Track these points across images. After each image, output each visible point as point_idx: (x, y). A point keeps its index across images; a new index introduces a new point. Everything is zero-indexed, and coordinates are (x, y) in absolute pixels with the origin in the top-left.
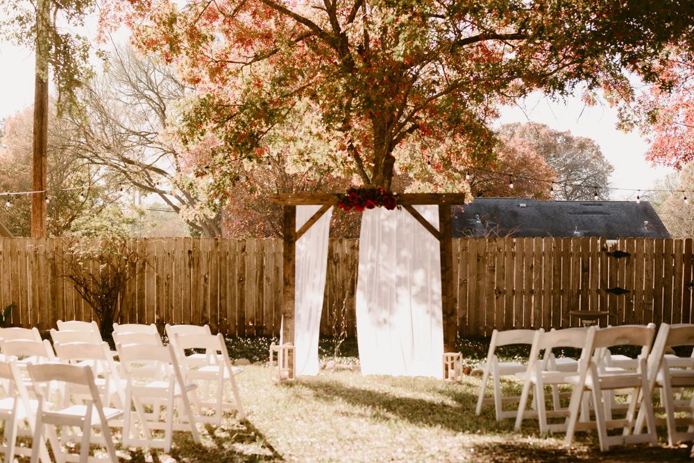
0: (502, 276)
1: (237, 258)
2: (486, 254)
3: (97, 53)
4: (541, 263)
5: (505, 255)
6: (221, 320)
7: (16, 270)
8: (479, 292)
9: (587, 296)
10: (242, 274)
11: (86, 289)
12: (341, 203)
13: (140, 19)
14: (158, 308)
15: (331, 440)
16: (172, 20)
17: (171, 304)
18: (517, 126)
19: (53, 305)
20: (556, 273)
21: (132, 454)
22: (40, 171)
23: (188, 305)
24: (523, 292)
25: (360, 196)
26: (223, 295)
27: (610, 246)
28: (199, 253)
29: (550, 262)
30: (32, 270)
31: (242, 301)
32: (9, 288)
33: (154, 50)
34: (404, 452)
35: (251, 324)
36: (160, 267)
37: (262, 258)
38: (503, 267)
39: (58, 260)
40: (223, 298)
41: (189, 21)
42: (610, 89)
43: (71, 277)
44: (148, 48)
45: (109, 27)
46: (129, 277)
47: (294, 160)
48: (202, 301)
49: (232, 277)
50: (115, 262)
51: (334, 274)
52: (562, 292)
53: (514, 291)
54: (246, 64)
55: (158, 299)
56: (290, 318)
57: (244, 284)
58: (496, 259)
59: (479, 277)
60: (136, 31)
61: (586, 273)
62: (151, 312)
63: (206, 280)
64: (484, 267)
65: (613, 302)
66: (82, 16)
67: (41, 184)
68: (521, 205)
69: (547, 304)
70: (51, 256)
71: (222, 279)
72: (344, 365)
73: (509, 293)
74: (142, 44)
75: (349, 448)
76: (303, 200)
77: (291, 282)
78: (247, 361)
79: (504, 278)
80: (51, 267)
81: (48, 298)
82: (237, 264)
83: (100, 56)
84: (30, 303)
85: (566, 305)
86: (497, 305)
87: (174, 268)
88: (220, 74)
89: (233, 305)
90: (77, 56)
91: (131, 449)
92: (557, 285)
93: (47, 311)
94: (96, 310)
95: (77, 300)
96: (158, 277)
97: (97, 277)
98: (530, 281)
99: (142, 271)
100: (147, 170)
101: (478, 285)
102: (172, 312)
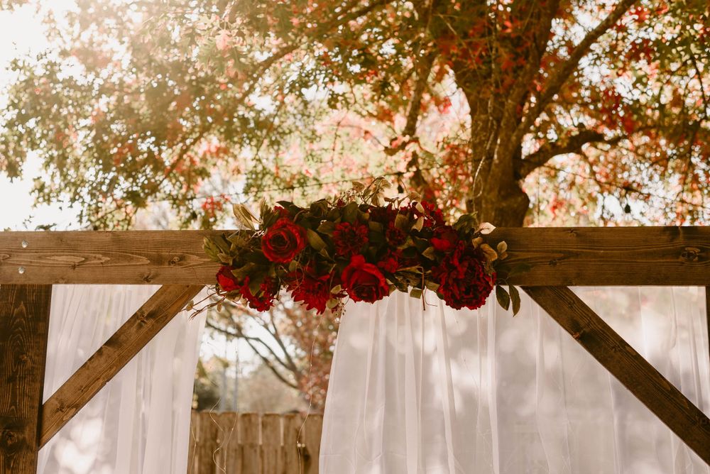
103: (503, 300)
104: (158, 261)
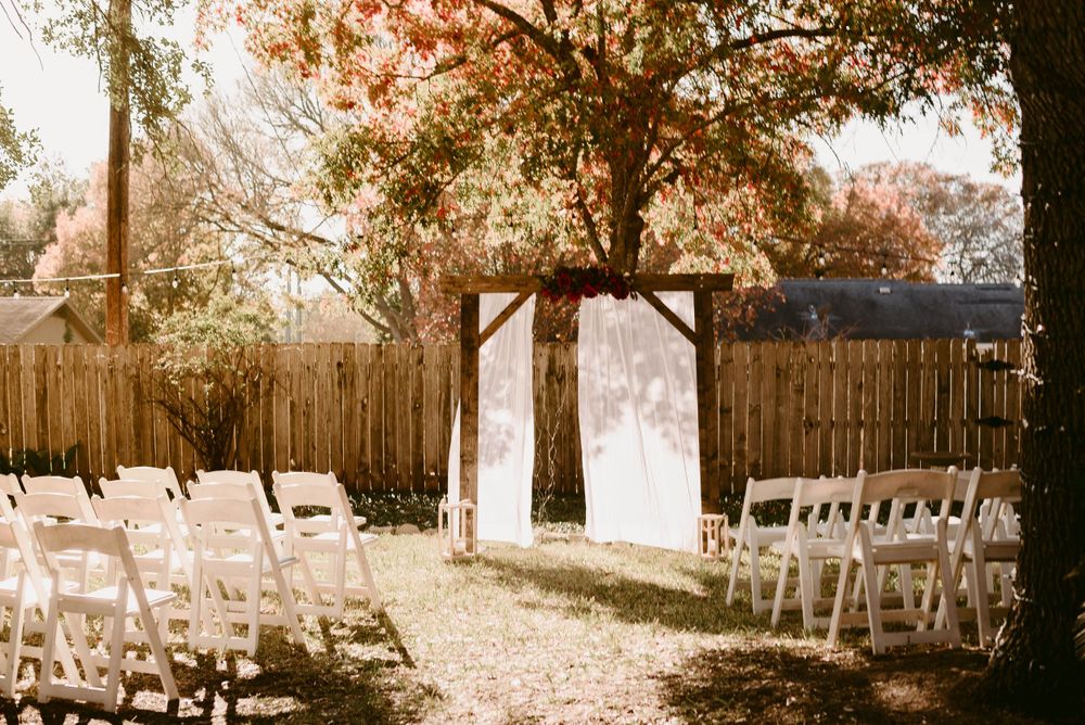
0: (814, 400)
1: (410, 373)
2: (790, 366)
3: (193, 66)
4: (875, 380)
5: (819, 366)
6: (387, 468)
7: (81, 392)
8: (779, 423)
9: (947, 429)
10: (417, 399)
11: (184, 422)
12: (545, 290)
13: (260, 13)
14: (293, 449)
15: (494, 640)
16: (308, 14)
17: (313, 443)
18: (885, 166)
19: (138, 445)
20: (899, 394)
21: (200, 658)
22: (117, 244)
23: (338, 443)
24: (846, 425)
25: (574, 279)
26: (390, 430)
27: (981, 353)
28: (354, 365)
29: (889, 377)
30: (107, 392)
31: (419, 438)
32: (73, 420)
33: (283, 59)
34: (592, 656)
35: (433, 474)
36: (295, 387)
37: (449, 374)
38: (817, 386)
39: (144, 377)
40: (391, 433)
41: (335, 14)
42: (982, 110)
43: (162, 403)
44: (272, 57)
45: (211, 26)
46: (250, 404)
47: (497, 225)
48: (359, 438)
49: (404, 403)
50: (227, 381)
51: (557, 397)
52: (907, 424)
53: (832, 422)
54: (423, 79)
55: (293, 436)
56: (472, 462)
57: (422, 412)
58: (805, 373)
59: (779, 401)
60: (253, 31)
61: (945, 395)
62: (283, 456)
63: (364, 406)
64: (787, 387)
65: (987, 439)
66: (170, 10)
67: (120, 264)
68: (882, 290)
69: (884, 442)
70: (133, 371)
71: (389, 406)
72: (558, 534)
73: (826, 425)
74: (263, 51)
75: (516, 650)
76: (489, 285)
77: (472, 410)
78: (415, 527)
79: (817, 404)
80: (134, 388)
81: (130, 435)
82: (410, 383)
83: (198, 70)
84: (103, 442)
85: (914, 444)
86: (808, 444)
87: (316, 390)
88: (385, 94)
89: (406, 445)
90: (164, 71)
91: (200, 651)
92: (899, 413)
93: (128, 454)
94: (201, 453)
95: (173, 438)
96: (292, 403)
97: (200, 402)
98: (857, 407)
99: (268, 393)
100: (306, 239)
101: (777, 414)
102: (313, 456)
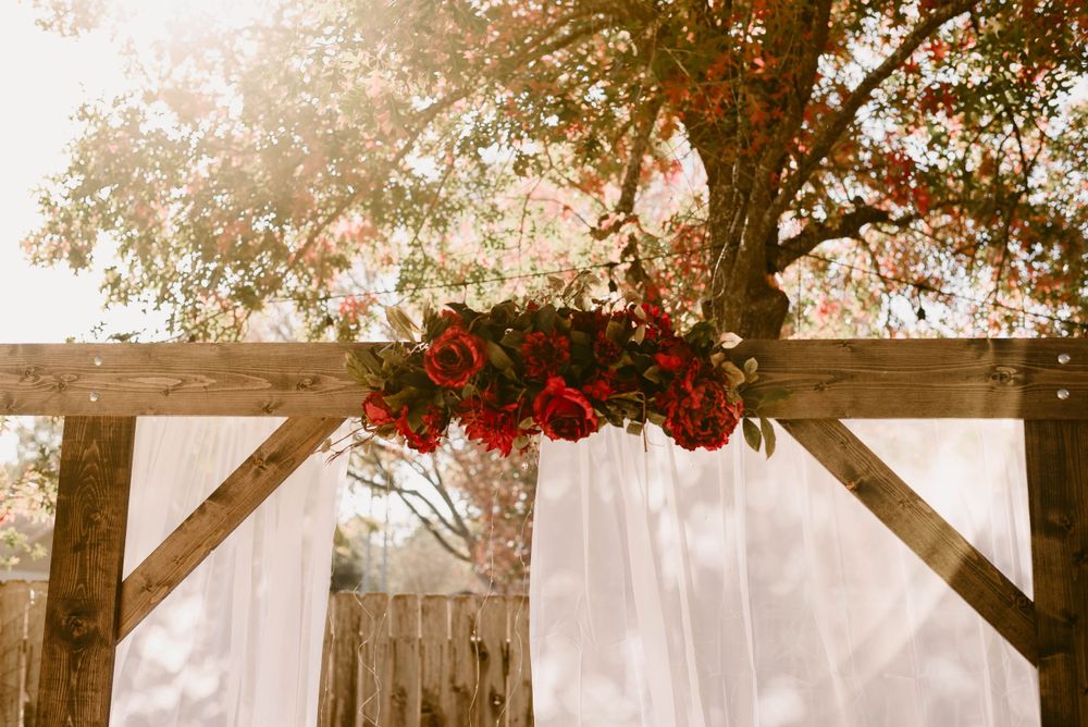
12: (389, 402)
103: (752, 437)
104: (283, 384)
